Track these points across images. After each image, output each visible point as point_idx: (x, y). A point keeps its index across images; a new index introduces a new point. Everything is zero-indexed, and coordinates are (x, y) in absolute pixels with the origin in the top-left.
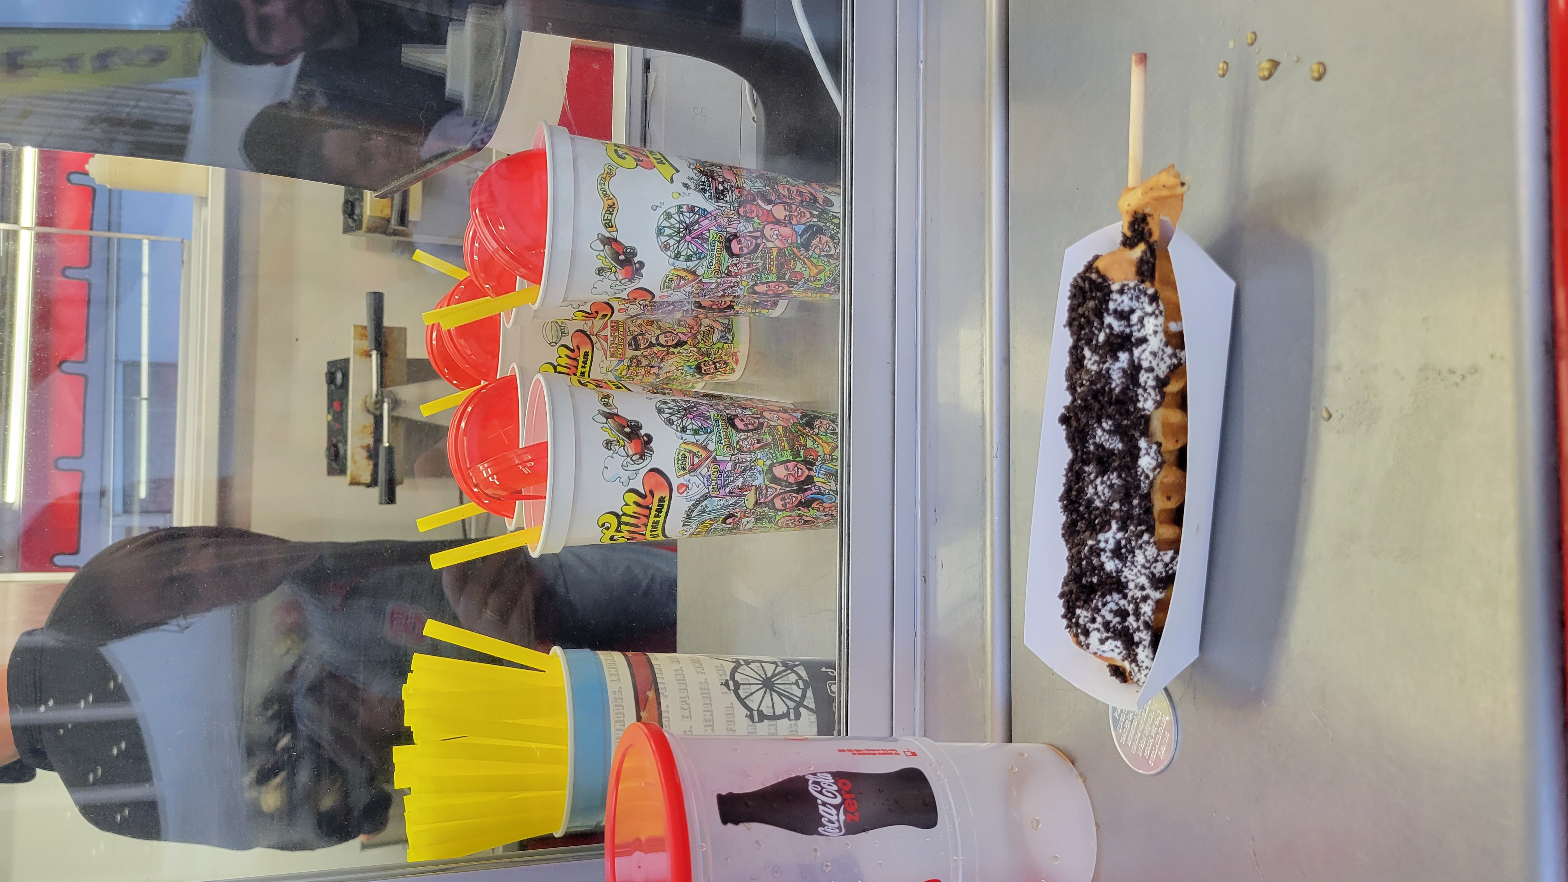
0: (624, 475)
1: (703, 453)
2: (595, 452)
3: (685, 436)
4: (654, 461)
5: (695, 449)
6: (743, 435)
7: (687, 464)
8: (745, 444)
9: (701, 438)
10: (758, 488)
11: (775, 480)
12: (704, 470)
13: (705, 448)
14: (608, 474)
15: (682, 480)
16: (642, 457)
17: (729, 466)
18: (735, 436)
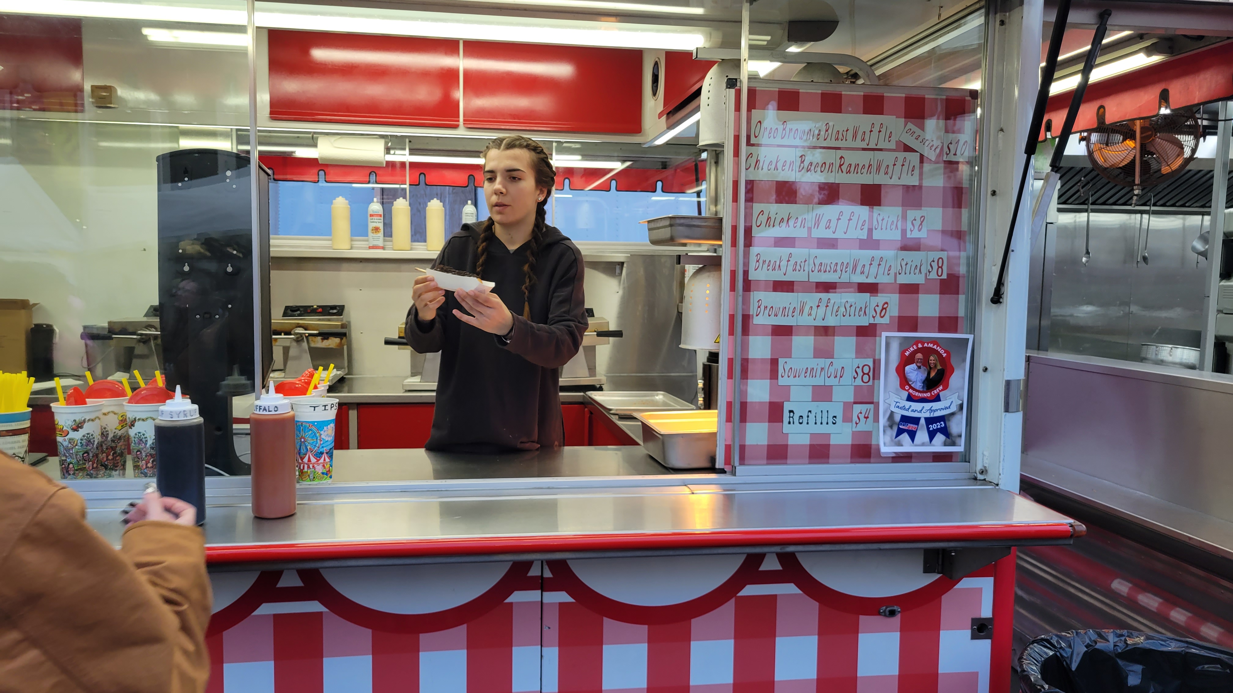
0: (67, 425)
1: (74, 445)
2: (73, 417)
3: (79, 440)
4: (71, 433)
5: (75, 443)
6: (81, 456)
7: (71, 441)
8: (78, 456)
9: (79, 444)
10: (66, 460)
11: (69, 464)
12: (70, 445)
13: (76, 445)
14: (67, 421)
15: (67, 440)
16: (72, 429)
17: (71, 452)
18: (81, 454)
